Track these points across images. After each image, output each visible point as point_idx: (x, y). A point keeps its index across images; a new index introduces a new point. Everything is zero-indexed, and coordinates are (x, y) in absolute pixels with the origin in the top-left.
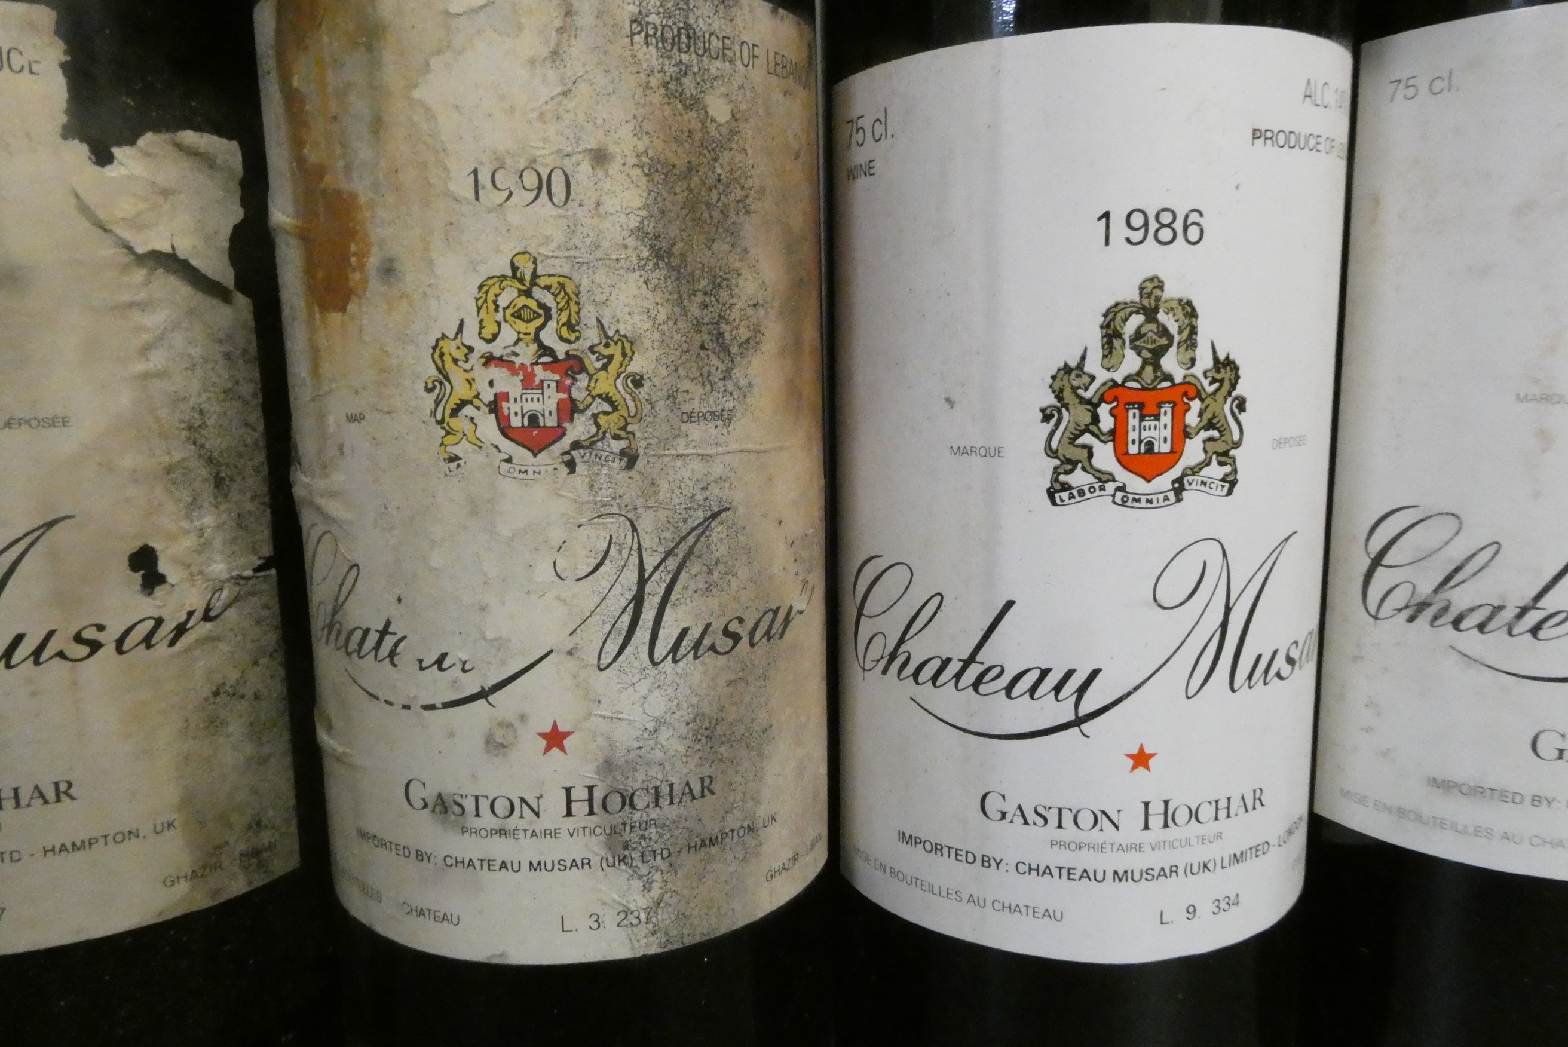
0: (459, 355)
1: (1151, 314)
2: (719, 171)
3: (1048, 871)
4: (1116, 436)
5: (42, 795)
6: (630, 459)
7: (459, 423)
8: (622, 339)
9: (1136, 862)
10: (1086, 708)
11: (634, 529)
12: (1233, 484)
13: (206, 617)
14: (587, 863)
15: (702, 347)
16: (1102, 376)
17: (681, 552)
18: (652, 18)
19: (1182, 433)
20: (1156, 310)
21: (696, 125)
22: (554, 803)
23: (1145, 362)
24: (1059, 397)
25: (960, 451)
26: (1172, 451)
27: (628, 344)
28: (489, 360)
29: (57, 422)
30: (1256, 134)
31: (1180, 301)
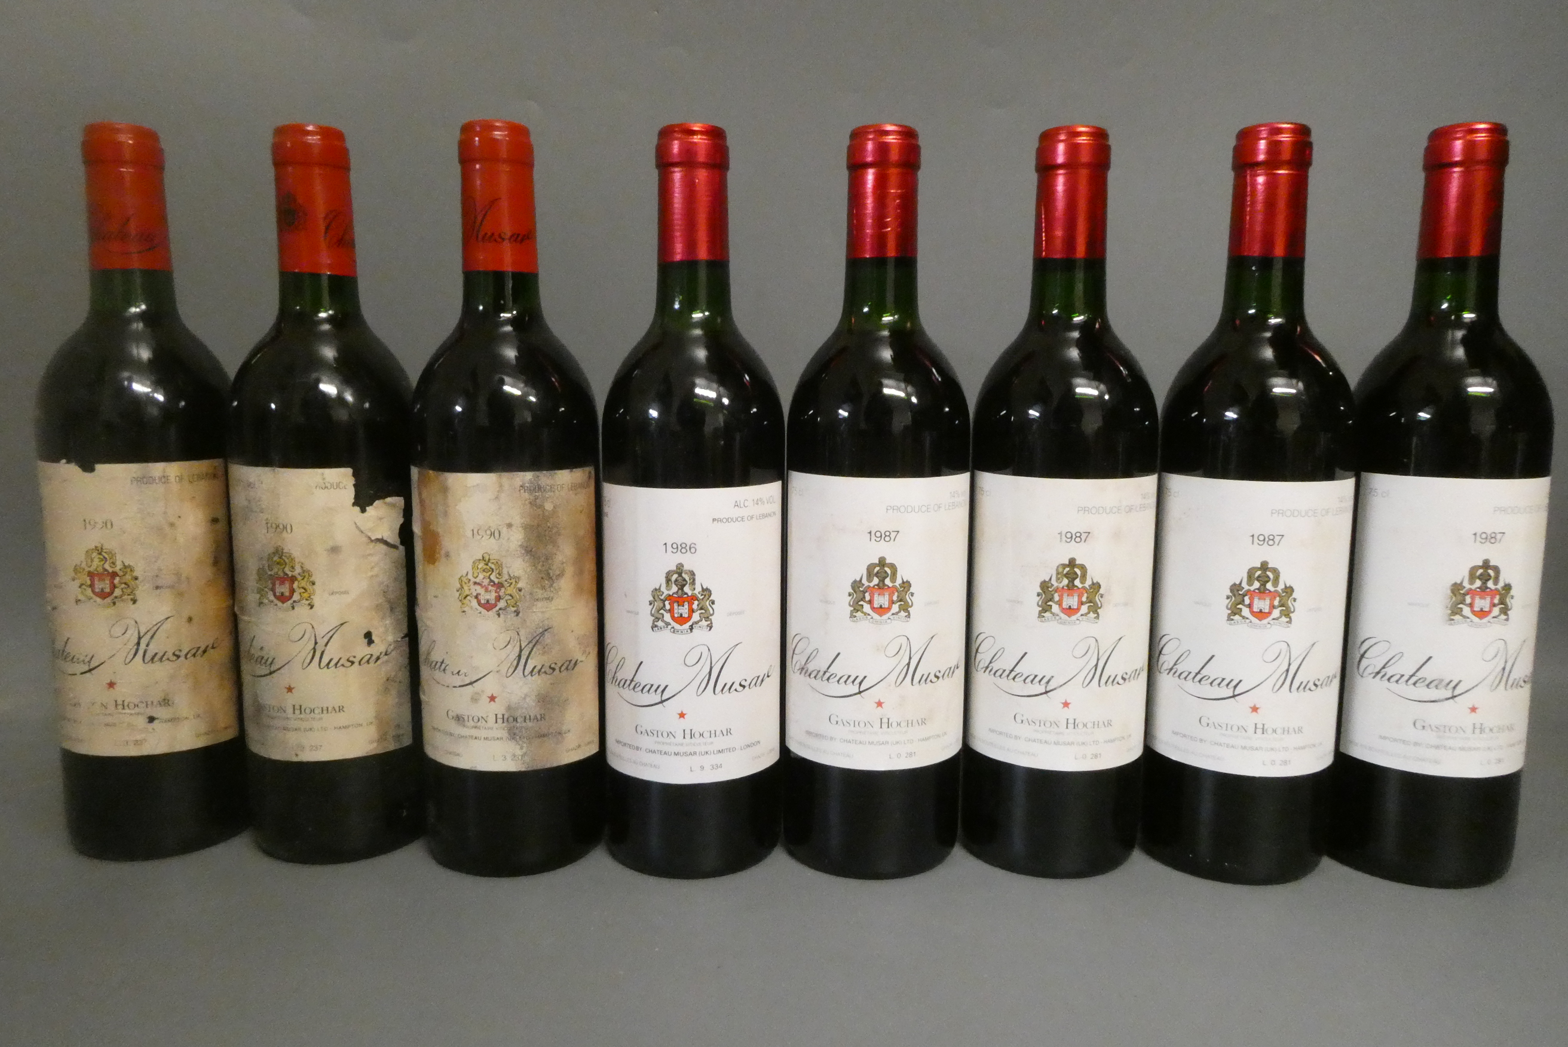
0: (466, 581)
1: (680, 574)
2: (549, 524)
3: (654, 752)
4: (671, 611)
5: (335, 710)
6: (517, 613)
7: (465, 601)
8: (515, 577)
9: (681, 749)
10: (664, 698)
11: (518, 634)
12: (711, 628)
13: (386, 654)
14: (502, 738)
15: (542, 578)
16: (666, 592)
17: (534, 642)
18: (527, 485)
19: (692, 611)
20: (682, 573)
21: (541, 513)
22: (492, 719)
23: (679, 589)
24: (654, 598)
25: (629, 612)
26: (689, 617)
27: (517, 579)
28: (475, 583)
29: (346, 592)
30: (714, 520)
31: (689, 571)
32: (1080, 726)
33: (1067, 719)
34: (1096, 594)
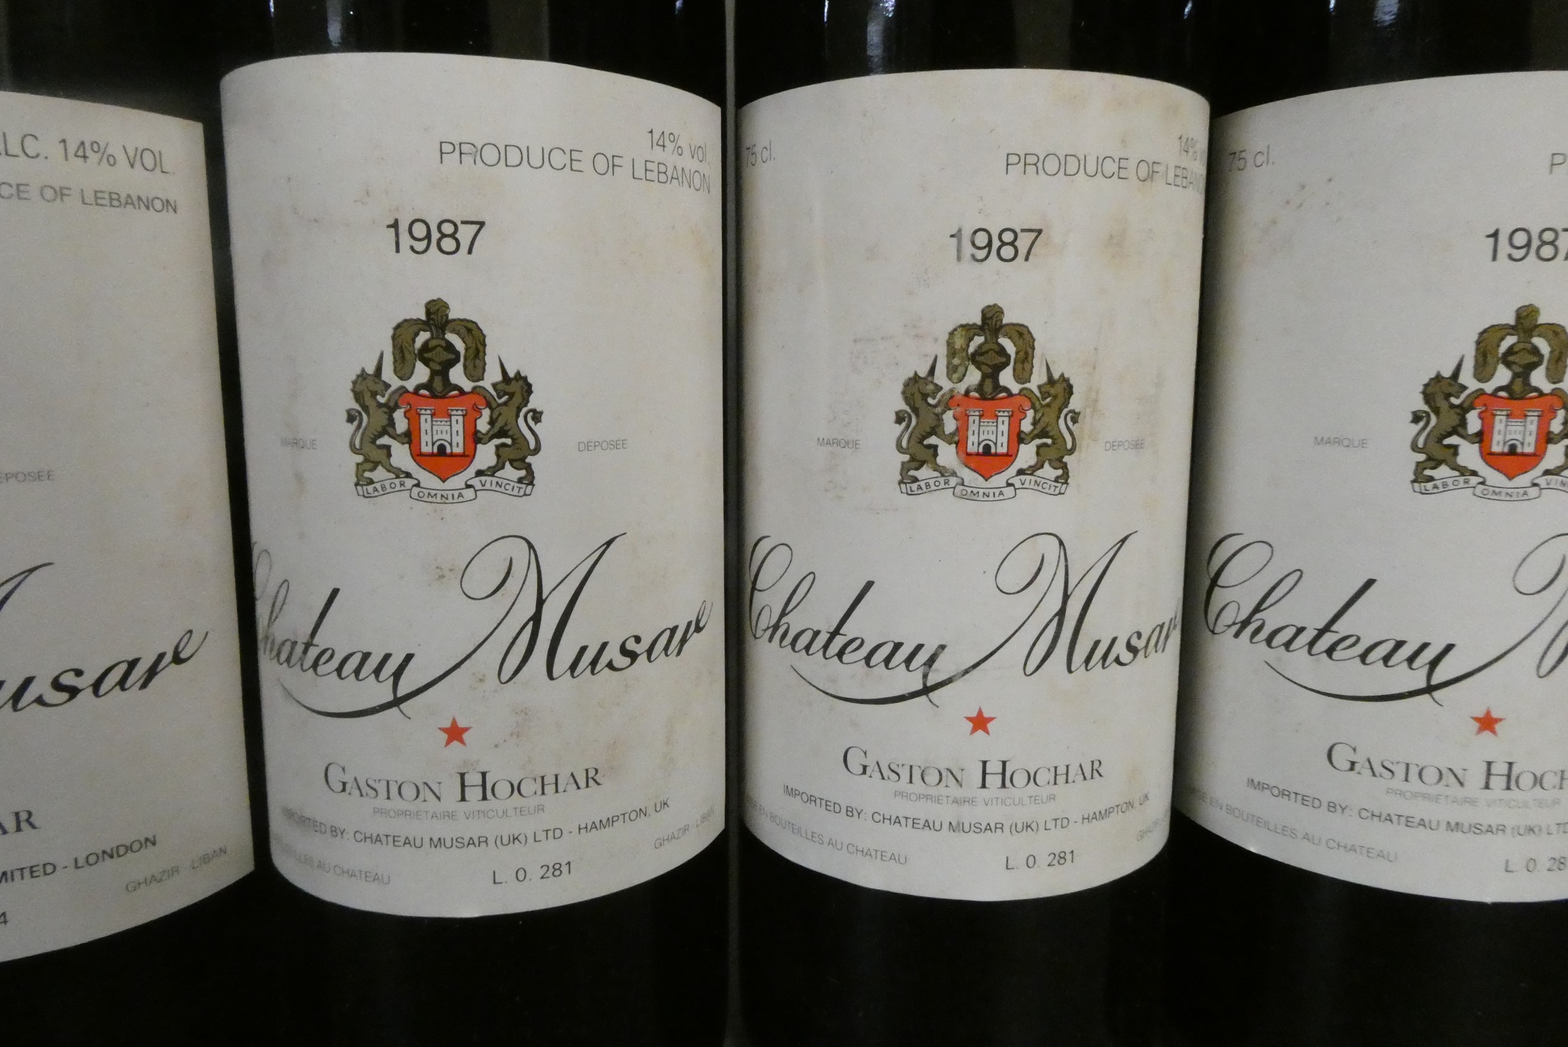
32: (1020, 779)
33: (984, 763)
34: (1060, 411)
